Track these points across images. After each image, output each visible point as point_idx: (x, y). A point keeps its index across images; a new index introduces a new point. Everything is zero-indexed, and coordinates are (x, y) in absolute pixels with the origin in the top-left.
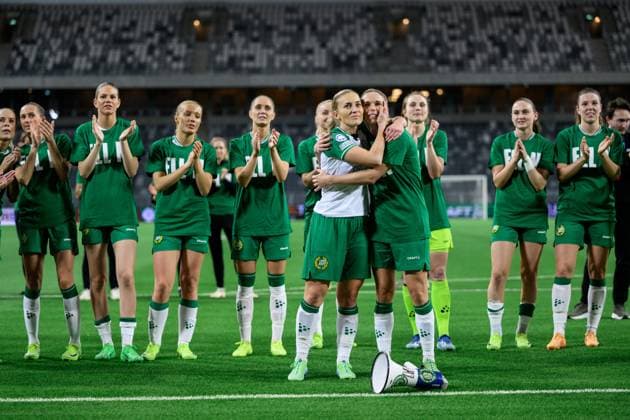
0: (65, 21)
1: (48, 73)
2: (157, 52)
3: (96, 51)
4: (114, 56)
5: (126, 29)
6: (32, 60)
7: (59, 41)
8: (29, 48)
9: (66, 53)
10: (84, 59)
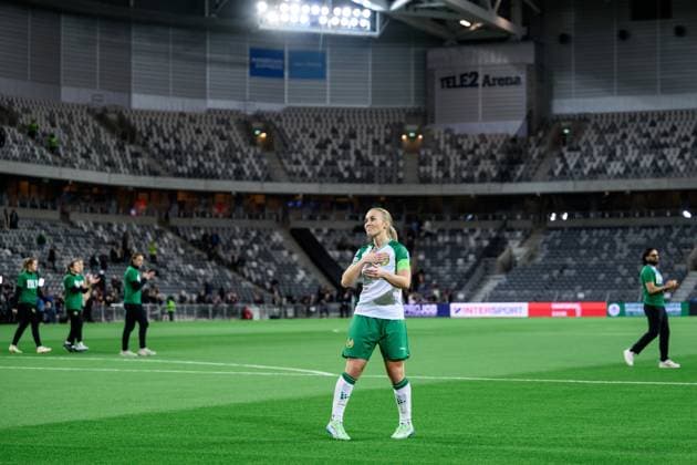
0: (613, 129)
1: (583, 177)
2: (687, 156)
3: (632, 156)
4: (647, 161)
5: (665, 134)
6: (571, 166)
7: (601, 148)
8: (572, 154)
9: (604, 159)
10: (619, 164)
